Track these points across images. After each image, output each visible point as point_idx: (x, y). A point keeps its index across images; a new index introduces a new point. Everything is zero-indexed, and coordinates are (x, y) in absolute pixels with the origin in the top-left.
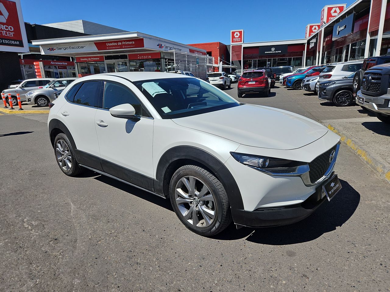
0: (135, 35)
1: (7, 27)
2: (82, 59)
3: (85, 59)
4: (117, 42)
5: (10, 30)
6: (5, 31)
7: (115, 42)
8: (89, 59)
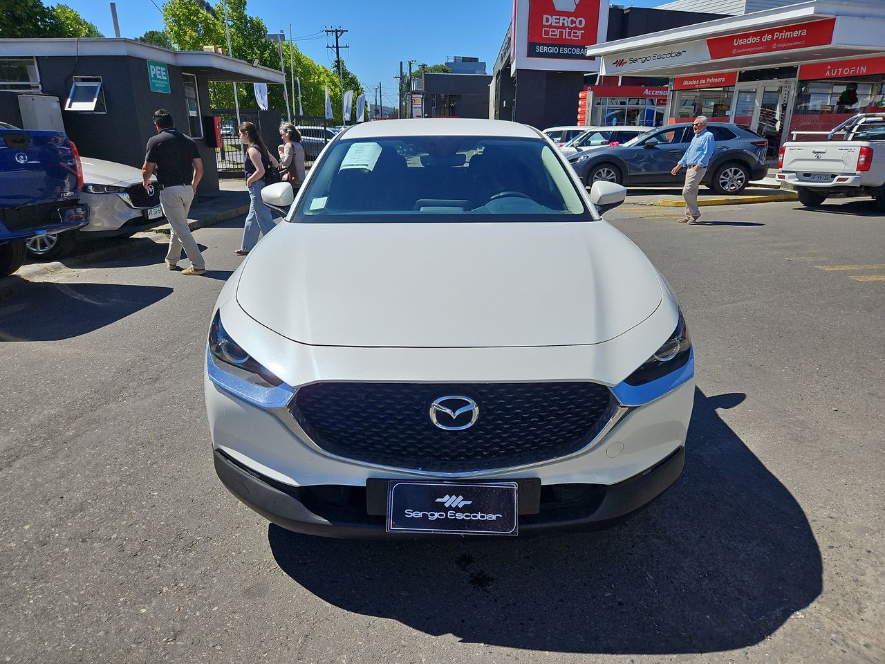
0: (809, 11)
1: (575, 19)
2: (686, 83)
3: (694, 82)
4: (761, 34)
5: (578, 26)
6: (570, 28)
7: (755, 35)
8: (703, 81)
